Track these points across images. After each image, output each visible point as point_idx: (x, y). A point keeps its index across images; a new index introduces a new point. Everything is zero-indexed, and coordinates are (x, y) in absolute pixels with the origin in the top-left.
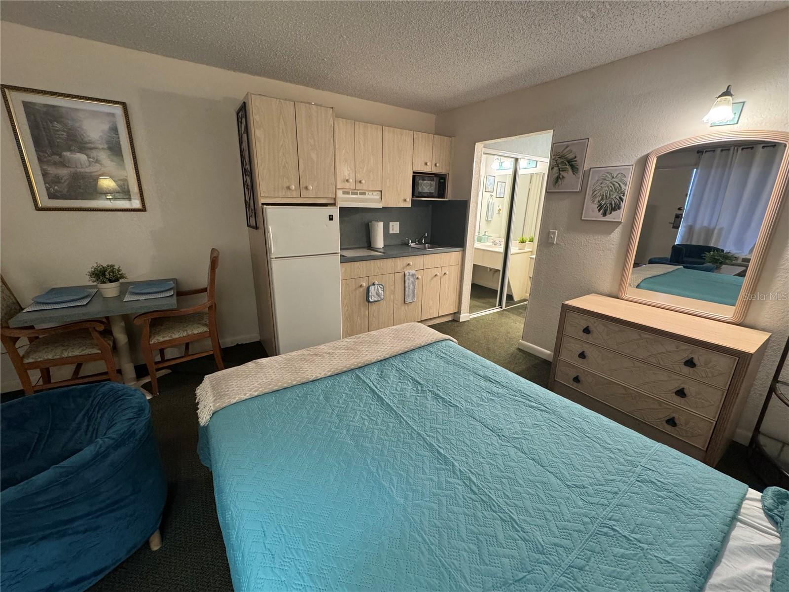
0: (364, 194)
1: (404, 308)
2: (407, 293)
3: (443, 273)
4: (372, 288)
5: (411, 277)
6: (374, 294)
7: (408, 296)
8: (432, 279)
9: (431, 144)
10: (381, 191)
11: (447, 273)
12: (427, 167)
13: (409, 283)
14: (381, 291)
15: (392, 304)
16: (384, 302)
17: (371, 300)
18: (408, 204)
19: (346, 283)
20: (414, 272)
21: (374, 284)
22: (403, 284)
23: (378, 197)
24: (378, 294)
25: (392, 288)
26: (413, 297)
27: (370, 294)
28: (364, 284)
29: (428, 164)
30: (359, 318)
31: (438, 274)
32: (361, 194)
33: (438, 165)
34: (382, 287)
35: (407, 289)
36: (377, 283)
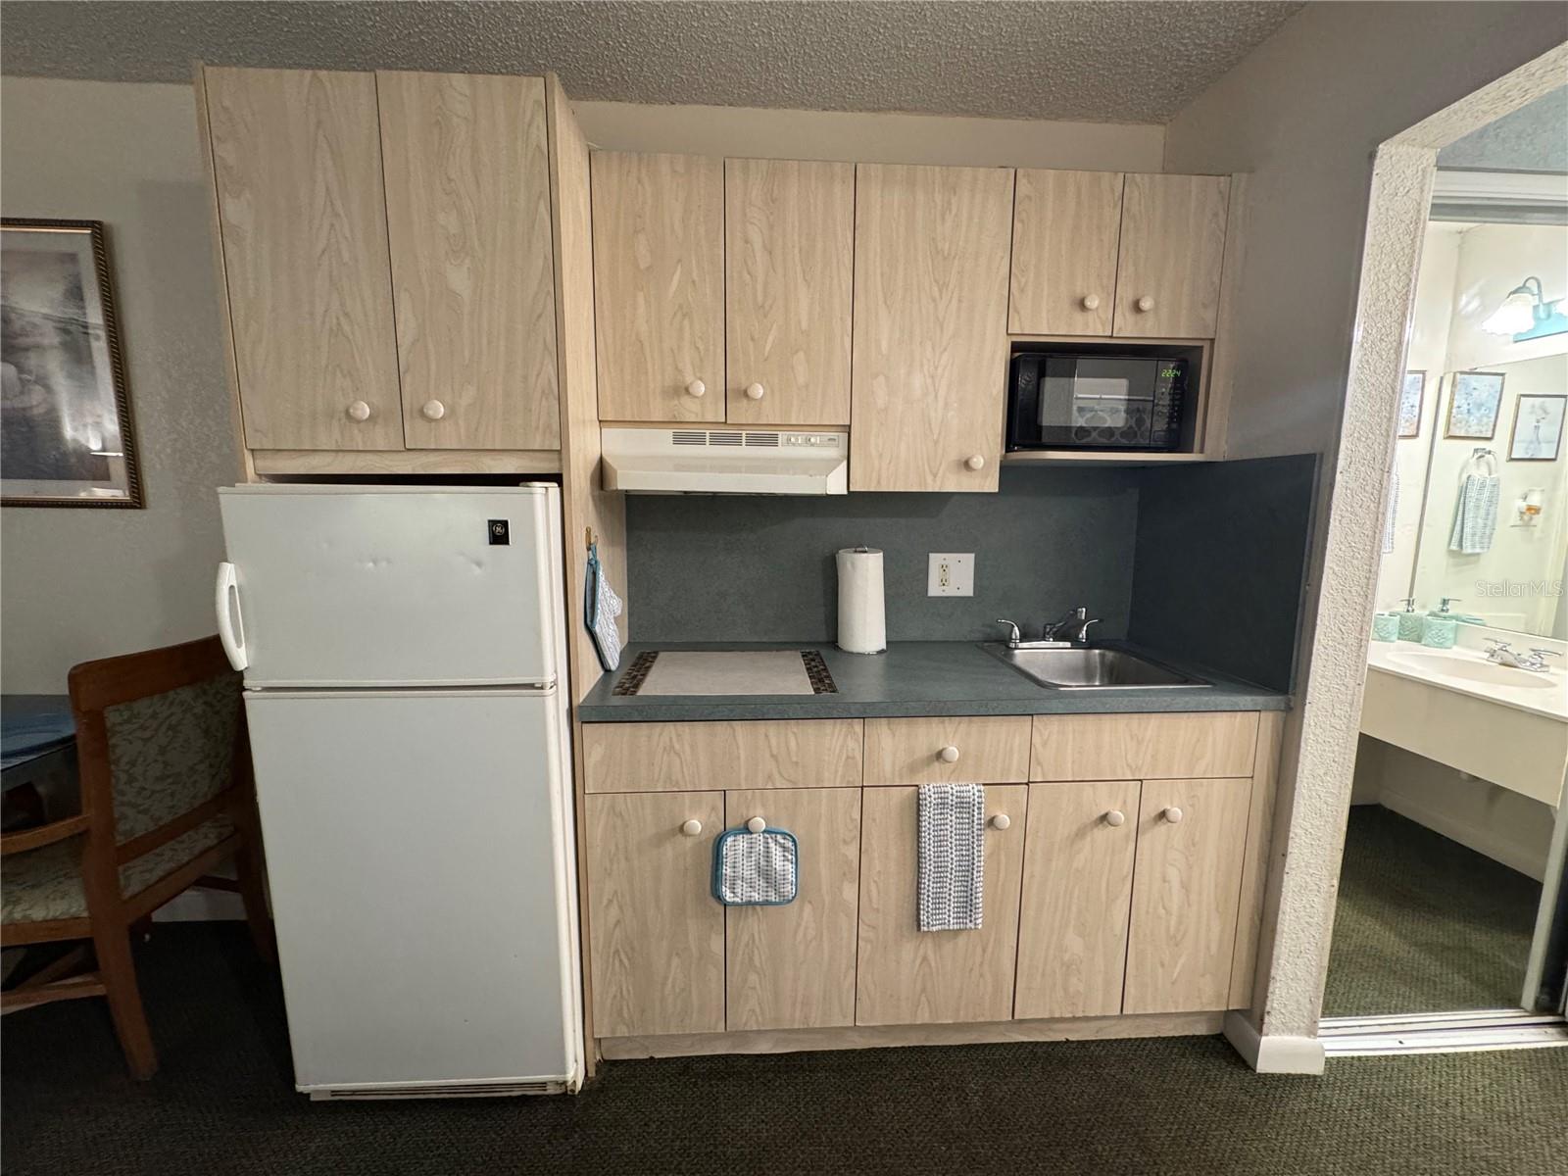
0: (772, 441)
1: (909, 951)
2: (929, 885)
3: (1150, 810)
4: (735, 848)
5: (952, 818)
6: (747, 870)
7: (938, 899)
8: (1081, 833)
9: (1112, 215)
10: (848, 429)
11: (1176, 812)
12: (1090, 316)
13: (940, 843)
14: (781, 863)
15: (846, 926)
16: (808, 908)
17: (729, 896)
18: (989, 483)
19: (613, 807)
20: (973, 790)
21: (746, 829)
22: (910, 837)
23: (835, 452)
24: (767, 874)
25: (852, 852)
26: (968, 906)
27: (727, 870)
28: (696, 822)
29: (1093, 302)
30: (675, 961)
31: (1118, 814)
32: (755, 441)
33: (1146, 304)
34: (789, 844)
35: (928, 867)
36: (760, 823)
